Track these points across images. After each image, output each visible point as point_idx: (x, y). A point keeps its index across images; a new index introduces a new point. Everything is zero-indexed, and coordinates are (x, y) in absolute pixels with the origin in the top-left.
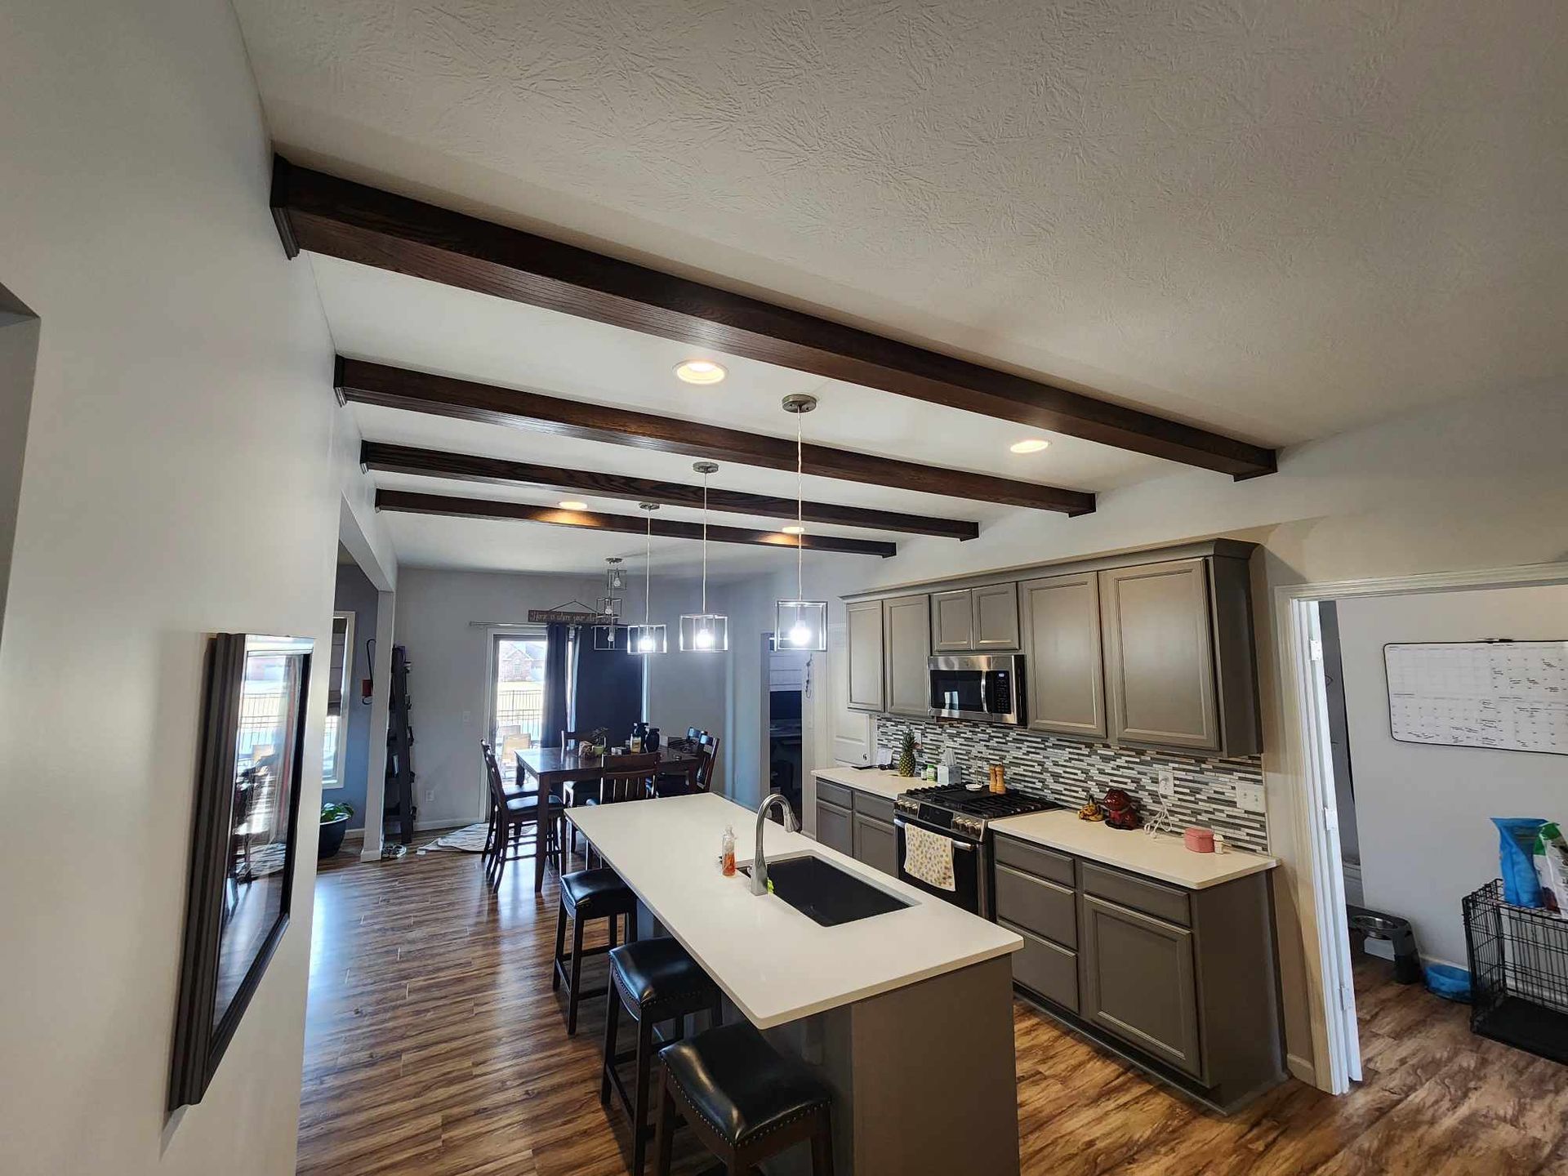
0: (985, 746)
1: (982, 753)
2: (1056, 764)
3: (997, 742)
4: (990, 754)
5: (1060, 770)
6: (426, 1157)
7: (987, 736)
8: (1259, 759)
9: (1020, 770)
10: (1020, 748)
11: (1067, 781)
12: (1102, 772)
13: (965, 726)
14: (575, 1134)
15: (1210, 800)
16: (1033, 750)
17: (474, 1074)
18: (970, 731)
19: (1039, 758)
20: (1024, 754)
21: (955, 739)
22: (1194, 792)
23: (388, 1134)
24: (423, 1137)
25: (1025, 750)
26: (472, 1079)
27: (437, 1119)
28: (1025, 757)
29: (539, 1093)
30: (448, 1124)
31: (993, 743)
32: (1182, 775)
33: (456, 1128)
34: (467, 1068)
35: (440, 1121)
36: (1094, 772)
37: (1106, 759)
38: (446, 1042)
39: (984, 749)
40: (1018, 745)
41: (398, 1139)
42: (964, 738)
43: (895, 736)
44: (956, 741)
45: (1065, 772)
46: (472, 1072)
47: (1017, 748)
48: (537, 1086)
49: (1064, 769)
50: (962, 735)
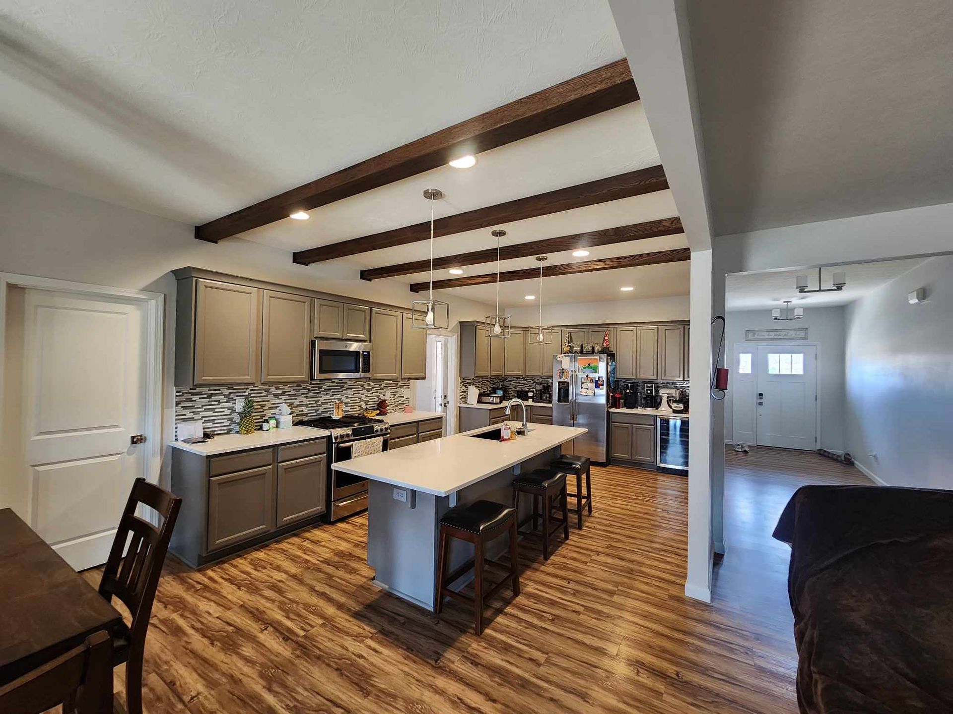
0: (305, 397)
1: (302, 402)
2: (347, 398)
3: (314, 393)
4: (308, 401)
5: (348, 400)
6: (628, 586)
7: (307, 390)
8: (409, 383)
9: (328, 406)
10: (329, 394)
11: (352, 404)
12: (367, 396)
13: (290, 387)
14: (568, 559)
15: (399, 397)
16: (335, 393)
17: (583, 608)
18: (294, 390)
19: (339, 396)
20: (331, 396)
21: (280, 397)
22: (395, 395)
23: (641, 607)
24: (625, 595)
25: (331, 395)
26: (586, 606)
27: (616, 598)
28: (331, 398)
29: (565, 579)
30: (612, 593)
31: (311, 394)
32: (392, 391)
33: (609, 589)
34: (585, 614)
35: (615, 596)
36: (363, 397)
37: (368, 390)
38: (584, 643)
39: (304, 399)
40: (327, 392)
41: (637, 601)
42: (288, 395)
43: (205, 407)
44: (281, 399)
45: (351, 400)
46: (584, 610)
47: (327, 394)
48: (562, 583)
49: (351, 399)
50: (287, 393)
